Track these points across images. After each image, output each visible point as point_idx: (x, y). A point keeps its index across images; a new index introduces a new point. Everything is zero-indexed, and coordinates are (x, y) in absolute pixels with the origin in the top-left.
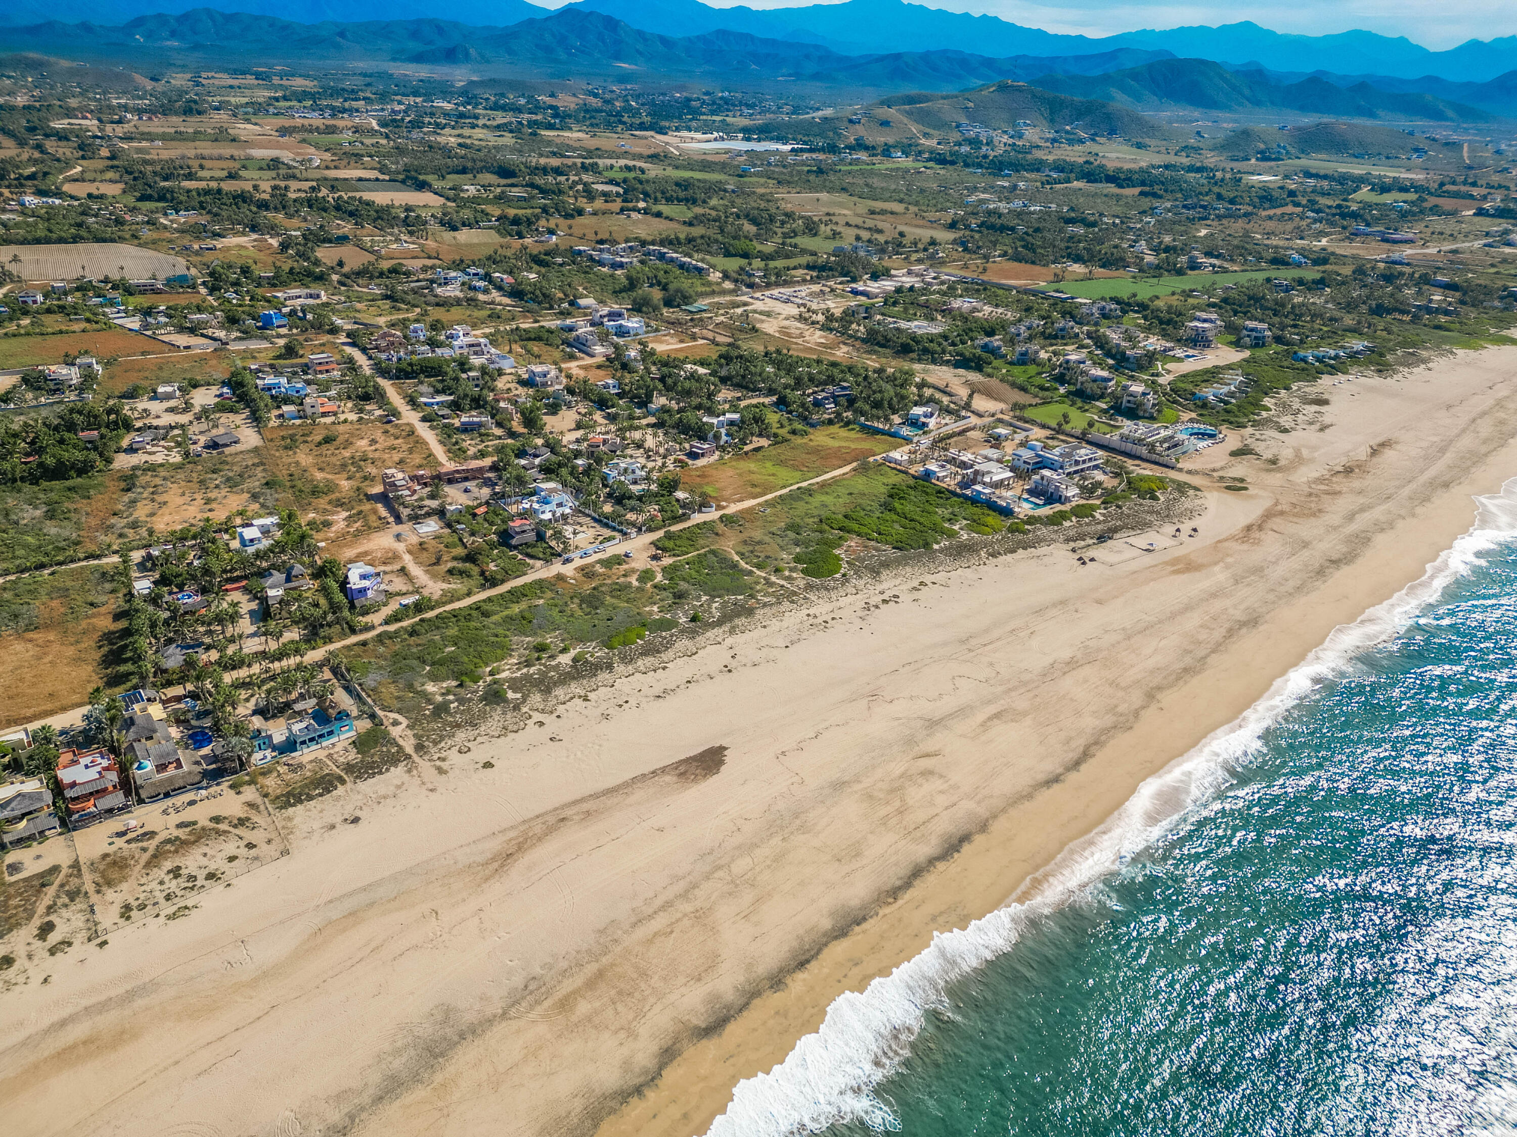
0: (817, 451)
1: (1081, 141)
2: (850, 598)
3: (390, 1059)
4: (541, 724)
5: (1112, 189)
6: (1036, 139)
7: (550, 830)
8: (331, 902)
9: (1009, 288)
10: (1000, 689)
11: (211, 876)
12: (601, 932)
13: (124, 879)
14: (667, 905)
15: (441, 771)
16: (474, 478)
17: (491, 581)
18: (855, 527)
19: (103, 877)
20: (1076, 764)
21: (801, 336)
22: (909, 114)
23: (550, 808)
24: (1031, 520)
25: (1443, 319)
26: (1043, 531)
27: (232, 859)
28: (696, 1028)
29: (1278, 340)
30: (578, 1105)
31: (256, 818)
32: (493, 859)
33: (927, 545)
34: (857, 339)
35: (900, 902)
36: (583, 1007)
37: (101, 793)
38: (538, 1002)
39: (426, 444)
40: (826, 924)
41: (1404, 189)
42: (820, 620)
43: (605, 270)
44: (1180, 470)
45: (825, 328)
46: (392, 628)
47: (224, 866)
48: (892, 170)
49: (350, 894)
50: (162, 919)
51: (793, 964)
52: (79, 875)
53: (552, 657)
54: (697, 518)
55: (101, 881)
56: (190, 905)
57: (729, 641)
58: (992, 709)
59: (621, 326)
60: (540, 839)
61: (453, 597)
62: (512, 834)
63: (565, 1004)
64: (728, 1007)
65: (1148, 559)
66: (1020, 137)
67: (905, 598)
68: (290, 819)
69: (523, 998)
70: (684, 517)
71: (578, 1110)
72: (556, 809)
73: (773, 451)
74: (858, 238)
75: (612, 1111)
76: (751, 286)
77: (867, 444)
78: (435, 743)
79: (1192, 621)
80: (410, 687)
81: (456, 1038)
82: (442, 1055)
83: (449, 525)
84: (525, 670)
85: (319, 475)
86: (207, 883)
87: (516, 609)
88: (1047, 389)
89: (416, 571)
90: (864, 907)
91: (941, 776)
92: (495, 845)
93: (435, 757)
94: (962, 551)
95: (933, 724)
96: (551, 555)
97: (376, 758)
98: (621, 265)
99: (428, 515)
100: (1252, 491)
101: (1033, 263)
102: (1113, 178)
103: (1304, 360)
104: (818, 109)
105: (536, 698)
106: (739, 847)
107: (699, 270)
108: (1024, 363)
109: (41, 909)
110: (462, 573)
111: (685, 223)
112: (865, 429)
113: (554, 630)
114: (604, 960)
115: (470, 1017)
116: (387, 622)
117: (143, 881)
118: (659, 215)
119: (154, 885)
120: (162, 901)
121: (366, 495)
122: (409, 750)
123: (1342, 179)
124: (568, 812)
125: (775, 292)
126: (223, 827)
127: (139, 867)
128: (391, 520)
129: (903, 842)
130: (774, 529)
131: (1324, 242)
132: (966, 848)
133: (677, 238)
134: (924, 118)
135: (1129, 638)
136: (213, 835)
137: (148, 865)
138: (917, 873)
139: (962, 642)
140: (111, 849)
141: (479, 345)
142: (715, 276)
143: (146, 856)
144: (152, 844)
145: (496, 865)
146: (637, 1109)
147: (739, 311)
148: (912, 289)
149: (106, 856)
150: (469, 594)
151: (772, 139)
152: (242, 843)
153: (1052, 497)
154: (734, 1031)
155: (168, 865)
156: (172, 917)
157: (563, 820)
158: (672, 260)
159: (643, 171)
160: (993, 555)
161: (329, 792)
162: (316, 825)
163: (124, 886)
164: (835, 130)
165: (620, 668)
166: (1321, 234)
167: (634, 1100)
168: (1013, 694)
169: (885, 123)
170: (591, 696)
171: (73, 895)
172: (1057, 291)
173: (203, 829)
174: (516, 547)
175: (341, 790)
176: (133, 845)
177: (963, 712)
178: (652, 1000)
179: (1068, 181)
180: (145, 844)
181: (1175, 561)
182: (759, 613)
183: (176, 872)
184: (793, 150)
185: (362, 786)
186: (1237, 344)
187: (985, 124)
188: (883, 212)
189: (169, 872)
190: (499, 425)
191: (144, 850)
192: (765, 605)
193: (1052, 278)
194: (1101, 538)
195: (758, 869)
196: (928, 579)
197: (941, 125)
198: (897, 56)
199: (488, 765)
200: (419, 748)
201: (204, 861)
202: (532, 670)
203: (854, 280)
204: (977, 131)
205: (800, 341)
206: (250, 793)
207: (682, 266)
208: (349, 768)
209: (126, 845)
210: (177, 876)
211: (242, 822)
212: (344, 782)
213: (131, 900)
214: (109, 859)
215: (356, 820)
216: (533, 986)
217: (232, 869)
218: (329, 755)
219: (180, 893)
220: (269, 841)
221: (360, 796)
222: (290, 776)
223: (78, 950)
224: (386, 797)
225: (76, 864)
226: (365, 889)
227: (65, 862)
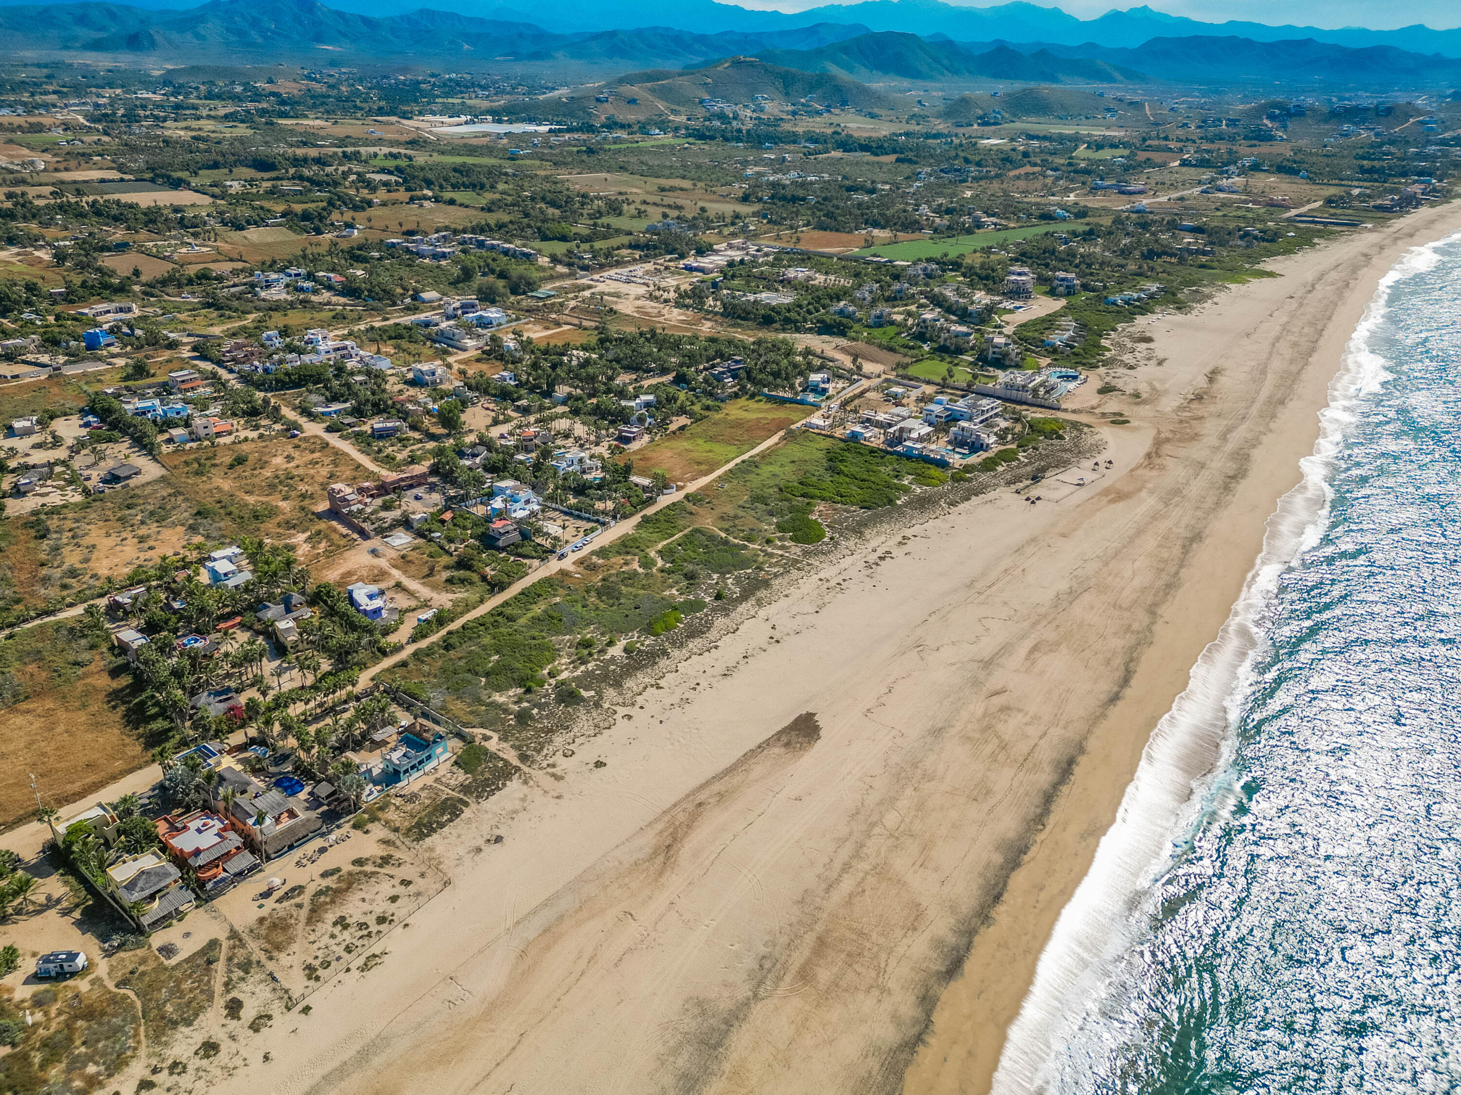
0: (738, 424)
1: (819, 113)
2: (849, 560)
3: (671, 1059)
4: (630, 717)
5: (868, 157)
6: (776, 112)
7: (694, 817)
8: (518, 923)
9: (830, 256)
10: (1026, 624)
11: (381, 920)
12: (802, 902)
13: (291, 940)
14: (846, 868)
15: (557, 778)
16: (419, 485)
17: (496, 586)
18: (817, 492)
19: (268, 942)
20: (1125, 681)
21: (660, 314)
22: (652, 91)
23: (683, 795)
24: (968, 469)
25: (1204, 259)
26: (984, 477)
27: (394, 899)
28: (938, 972)
29: (1085, 287)
30: (874, 1064)
31: (397, 854)
32: (655, 853)
33: (891, 502)
34: (716, 314)
35: (1049, 828)
36: (824, 975)
37: (227, 856)
38: (779, 979)
39: (347, 455)
40: (998, 859)
41: (1114, 146)
42: (833, 583)
43: (427, 261)
44: (1066, 410)
45: (678, 305)
46: (423, 644)
47: (391, 908)
48: (658, 147)
49: (534, 912)
50: (355, 973)
51: (990, 899)
52: (243, 945)
53: (602, 651)
54: (664, 501)
55: (268, 946)
56: (377, 952)
57: (762, 613)
58: (1028, 644)
59: (481, 317)
60: (689, 827)
61: (469, 607)
62: (660, 826)
63: (805, 975)
64: (955, 948)
65: (1083, 494)
66: (762, 110)
67: (896, 552)
68: (431, 849)
69: (765, 977)
70: (650, 501)
71: (877, 1067)
72: (688, 796)
73: (698, 429)
74: (665, 216)
75: (907, 1063)
76: (585, 268)
77: (781, 414)
78: (539, 751)
79: (1150, 542)
80: (479, 701)
81: (724, 1027)
82: (719, 1044)
83: (420, 534)
84: (583, 668)
85: (251, 499)
86: (384, 927)
87: (538, 609)
88: (912, 348)
89: (413, 585)
90: (1021, 838)
91: (1020, 710)
92: (649, 840)
93: (544, 764)
94: (923, 504)
95: (988, 664)
96: (544, 554)
97: (487, 775)
98: (444, 256)
99: (392, 527)
100: (1134, 423)
101: (837, 230)
102: (865, 147)
103: (1114, 303)
104: (553, 89)
105: (610, 693)
106: (881, 803)
107: (527, 256)
108: (880, 326)
109: (218, 988)
110: (462, 581)
111: (483, 209)
112: (770, 399)
113: (588, 625)
114: (819, 928)
115: (725, 1005)
116: (414, 639)
117: (312, 938)
118: (452, 202)
119: (326, 940)
120: (344, 955)
121: (313, 513)
122: (515, 762)
123: (1061, 139)
124: (702, 797)
125: (612, 272)
126: (369, 868)
127: (301, 926)
128: (355, 536)
129: (1021, 775)
130: (741, 503)
131: (1072, 197)
132: (1077, 770)
133: (488, 225)
134: (664, 94)
135: (1106, 564)
136: (364, 879)
137: (309, 921)
138: (1048, 798)
139: (970, 586)
140: (265, 912)
141: (345, 348)
142: (544, 261)
143: (304, 913)
144: (305, 899)
145: (661, 859)
146: (927, 1056)
147: (587, 293)
148: (742, 262)
149: (261, 920)
150: (482, 601)
151: (523, 121)
152: (396, 882)
153: (976, 447)
154: (971, 966)
155: (330, 917)
156: (365, 968)
157: (700, 804)
158: (493, 248)
159: (410, 158)
160: (953, 504)
161: (458, 816)
162: (462, 851)
163: (295, 947)
164: (584, 109)
165: (676, 653)
166: (1067, 191)
167: (921, 1048)
168: (1039, 627)
169: (632, 101)
170: (662, 683)
171: (246, 967)
172: (874, 255)
173: (350, 874)
174: (503, 549)
175: (467, 813)
176: (286, 904)
177: (1005, 649)
178: (883, 956)
179: (827, 152)
180: (297, 900)
181: (1106, 492)
182: (776, 583)
183: (342, 923)
184: (550, 131)
185: (486, 804)
186: (1052, 293)
187: (726, 99)
188: (672, 189)
189: (335, 924)
190: (414, 427)
191: (299, 906)
192: (776, 576)
193: (863, 244)
194: (1036, 478)
195: (907, 820)
196: (908, 532)
197: (685, 101)
198: (613, 34)
199: (599, 764)
200: (524, 758)
201: (366, 907)
202: (591, 666)
203: (682, 256)
204: (719, 106)
205: (661, 319)
206: (378, 831)
207: (506, 252)
208: (465, 789)
209: (277, 905)
210: (346, 927)
211: (385, 860)
212: (466, 804)
213: (310, 960)
214: (267, 923)
215: (499, 839)
216: (767, 965)
217: (400, 910)
218: (437, 780)
219: (359, 943)
220: (422, 875)
221: (490, 816)
222: (409, 807)
223: (282, 1022)
224: (516, 812)
225: (234, 935)
226: (545, 904)
227: (222, 935)
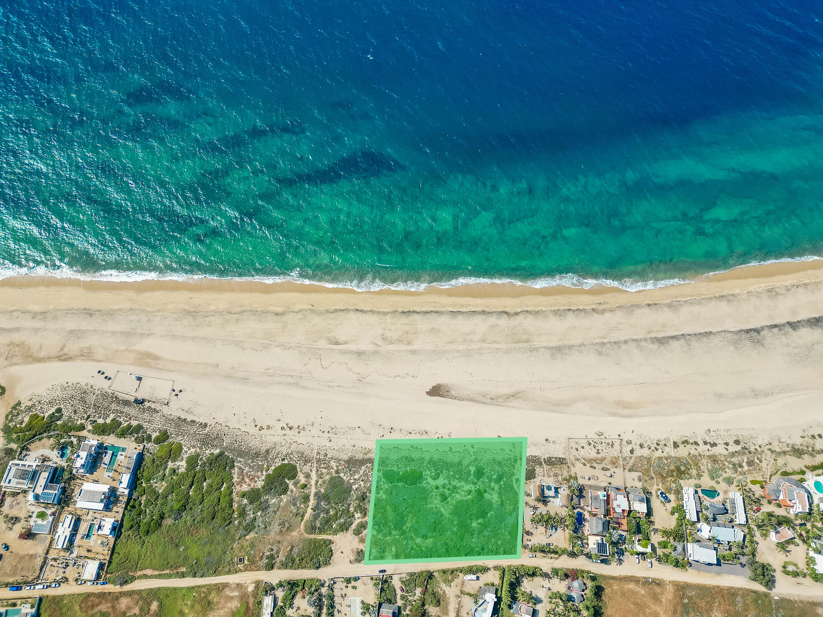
7: (498, 397)
11: (590, 444)
13: (612, 458)
17: (427, 576)
24: (143, 440)
27: (583, 447)
31: (574, 459)
36: (524, 337)
47: (586, 446)
50: (605, 435)
52: (623, 465)
55: (618, 460)
56: (597, 435)
60: (502, 396)
62: (508, 404)
67: (280, 425)
68: (564, 453)
69: (535, 348)
72: (491, 404)
82: (558, 347)
86: (591, 441)
92: (515, 403)
95: (361, 353)
96: (387, 581)
97: (531, 463)
109: (633, 459)
115: (549, 351)
117: (607, 454)
119: (605, 451)
120: (603, 443)
126: (583, 461)
127: (607, 459)
137: (605, 459)
140: (614, 469)
143: (605, 462)
144: (603, 465)
145: (519, 395)
155: (600, 456)
156: (602, 434)
157: (492, 399)
160: (204, 426)
161: (550, 457)
163: (612, 455)
171: (625, 459)
173: (589, 463)
175: (546, 456)
176: (609, 467)
180: (605, 466)
183: (598, 453)
185: (539, 455)
192: (339, 460)
201: (590, 451)
206: (573, 471)
208: (540, 464)
209: (611, 469)
210: (598, 450)
211: (577, 460)
212: (544, 459)
213: (611, 448)
214: (615, 466)
215: (547, 440)
216: (532, 349)
217: (584, 443)
218: (544, 476)
219: (598, 442)
220: (572, 448)
221: (542, 450)
222: (559, 472)
223: (625, 438)
224: (535, 445)
225: (624, 469)
226: (553, 411)
227: (626, 471)
